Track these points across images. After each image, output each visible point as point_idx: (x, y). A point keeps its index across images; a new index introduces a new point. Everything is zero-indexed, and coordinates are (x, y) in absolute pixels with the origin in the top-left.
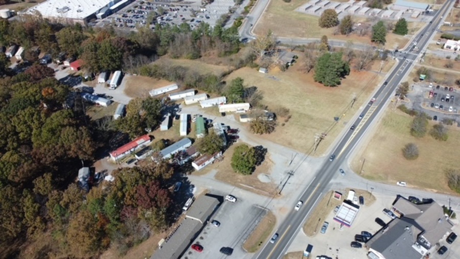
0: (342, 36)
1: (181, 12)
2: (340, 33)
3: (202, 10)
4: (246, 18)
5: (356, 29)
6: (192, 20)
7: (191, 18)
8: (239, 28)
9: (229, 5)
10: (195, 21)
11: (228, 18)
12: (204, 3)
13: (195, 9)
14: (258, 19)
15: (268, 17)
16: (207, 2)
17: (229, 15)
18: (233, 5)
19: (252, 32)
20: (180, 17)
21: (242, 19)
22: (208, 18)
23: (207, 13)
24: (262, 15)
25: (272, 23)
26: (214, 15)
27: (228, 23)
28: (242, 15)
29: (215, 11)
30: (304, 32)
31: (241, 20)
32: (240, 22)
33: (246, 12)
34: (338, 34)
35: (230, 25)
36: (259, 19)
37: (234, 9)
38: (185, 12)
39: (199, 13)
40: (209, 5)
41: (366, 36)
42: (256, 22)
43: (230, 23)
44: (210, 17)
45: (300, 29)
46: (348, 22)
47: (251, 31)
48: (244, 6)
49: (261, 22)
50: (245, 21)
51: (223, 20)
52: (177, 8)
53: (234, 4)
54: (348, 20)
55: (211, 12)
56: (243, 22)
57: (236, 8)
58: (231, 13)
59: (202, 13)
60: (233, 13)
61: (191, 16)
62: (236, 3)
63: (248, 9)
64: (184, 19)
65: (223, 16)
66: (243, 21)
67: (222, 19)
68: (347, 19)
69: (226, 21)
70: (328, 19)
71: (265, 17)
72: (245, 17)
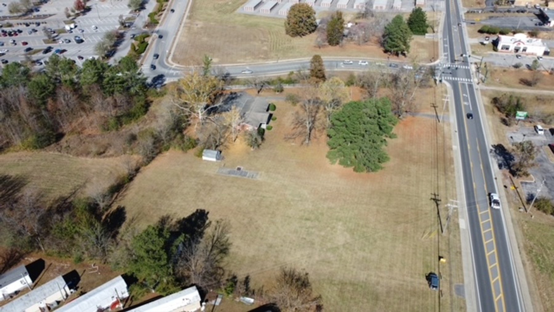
0: (331, 48)
1: (25, 36)
2: (327, 44)
3: (67, 28)
4: (155, 35)
5: (349, 33)
6: (48, 50)
7: (46, 46)
8: (143, 54)
9: (119, 13)
10: (53, 51)
11: (120, 37)
12: (72, 14)
13: (54, 27)
14: (177, 34)
15: (195, 28)
16: (77, 12)
17: (122, 31)
18: (127, 13)
19: (170, 59)
20: (21, 45)
21: (148, 36)
22: (81, 41)
23: (76, 32)
24: (183, 25)
25: (205, 39)
26: (91, 35)
27: (121, 47)
28: (146, 29)
29: (93, 26)
30: (265, 48)
31: (146, 39)
32: (143, 42)
33: (153, 23)
34: (324, 46)
35: (124, 51)
36: (179, 33)
37: (129, 19)
38: (33, 34)
39: (61, 35)
40: (81, 17)
41: (369, 43)
42: (175, 39)
43: (125, 48)
44: (84, 39)
45: (257, 44)
46: (339, 23)
47: (167, 58)
48: (148, 14)
49: (184, 39)
50: (153, 40)
51: (109, 44)
52: (15, 28)
53: (130, 10)
54: (339, 19)
55: (87, 30)
56: (149, 42)
57: (135, 18)
58: (125, 27)
59: (68, 34)
60: (129, 26)
61: (46, 42)
62: (133, 8)
63: (156, 17)
64: (29, 49)
65: (109, 36)
66: (149, 40)
67: (107, 40)
68: (336, 17)
69: (117, 44)
70: (302, 22)
71: (189, 28)
72: (153, 32)
